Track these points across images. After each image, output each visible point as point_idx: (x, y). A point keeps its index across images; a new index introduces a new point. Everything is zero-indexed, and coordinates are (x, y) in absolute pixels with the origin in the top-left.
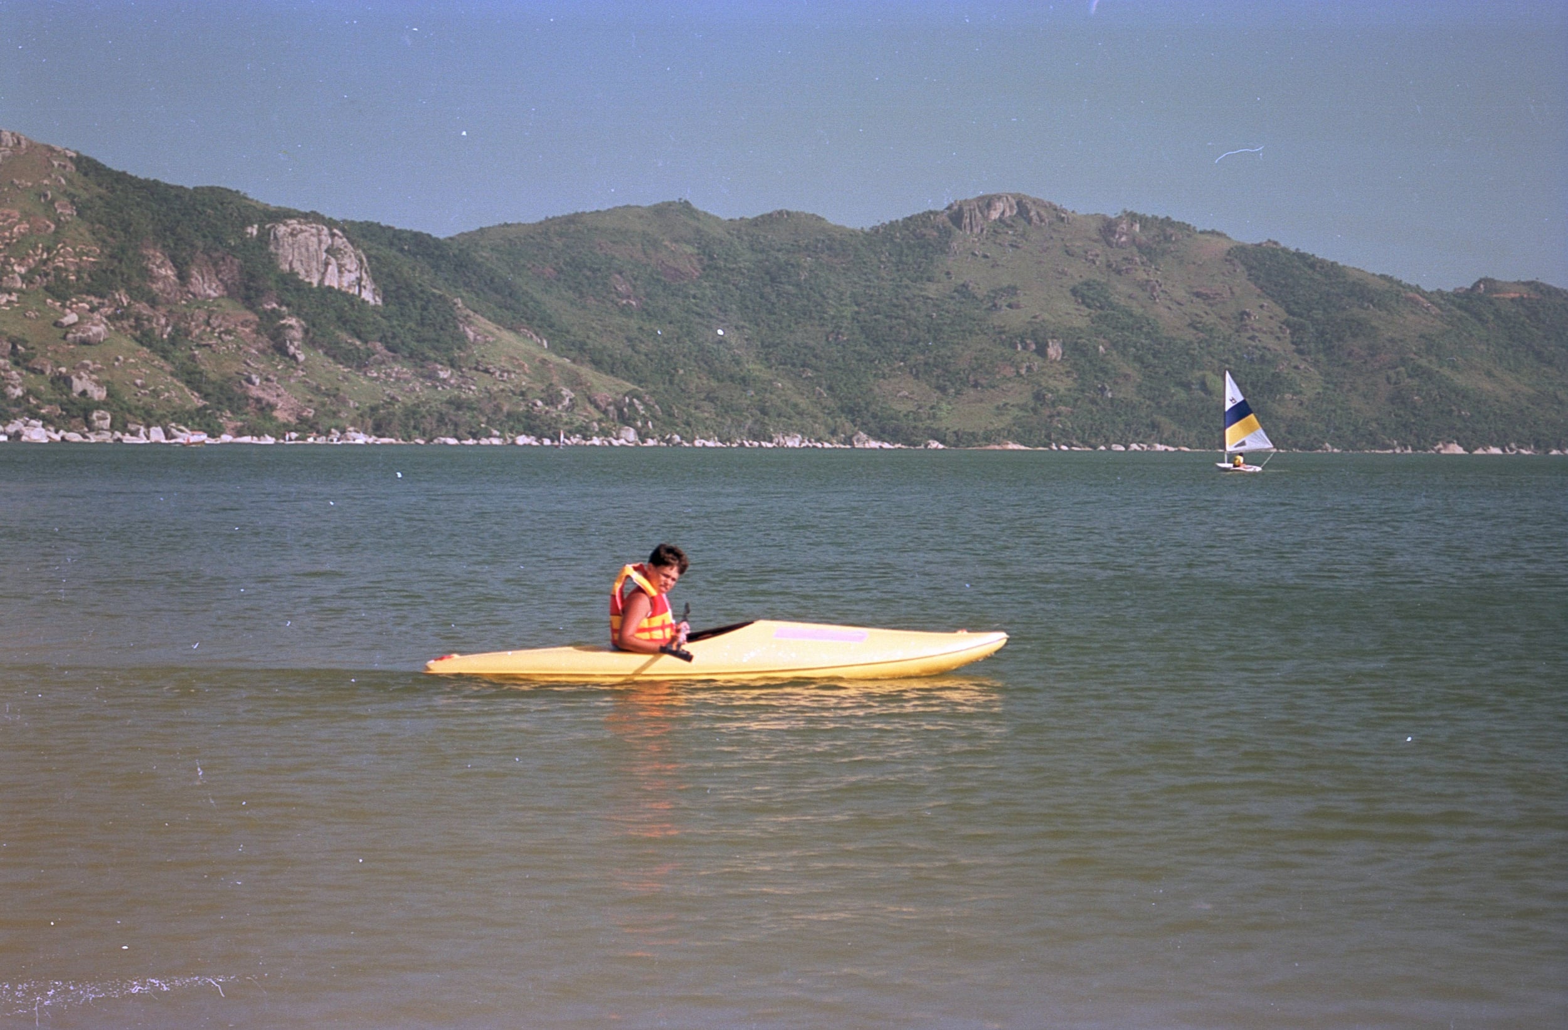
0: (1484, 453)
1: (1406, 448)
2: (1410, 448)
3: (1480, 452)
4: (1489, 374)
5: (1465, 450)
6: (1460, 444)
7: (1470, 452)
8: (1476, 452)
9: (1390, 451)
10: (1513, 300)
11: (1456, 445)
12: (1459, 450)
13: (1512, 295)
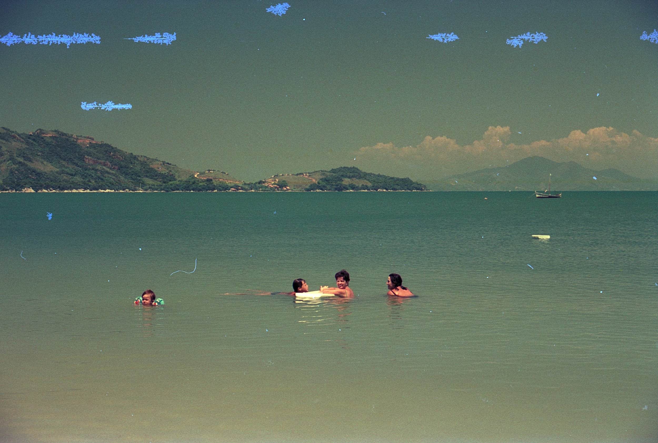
0: (41, 192)
1: (13, 190)
2: (14, 190)
3: (40, 191)
4: (42, 163)
5: (34, 191)
6: (33, 189)
7: (36, 191)
8: (38, 192)
9: (7, 192)
10: (50, 136)
11: (31, 189)
12: (33, 191)
13: (50, 135)
